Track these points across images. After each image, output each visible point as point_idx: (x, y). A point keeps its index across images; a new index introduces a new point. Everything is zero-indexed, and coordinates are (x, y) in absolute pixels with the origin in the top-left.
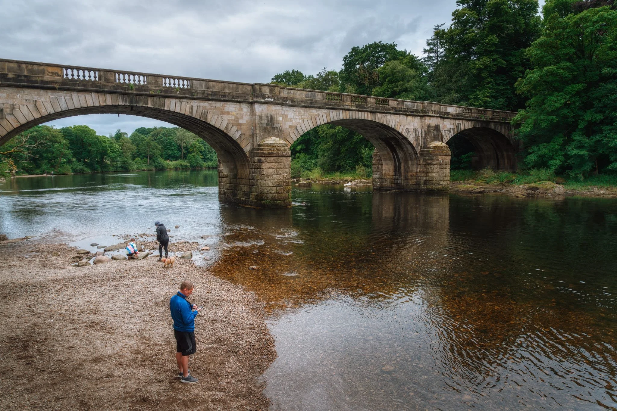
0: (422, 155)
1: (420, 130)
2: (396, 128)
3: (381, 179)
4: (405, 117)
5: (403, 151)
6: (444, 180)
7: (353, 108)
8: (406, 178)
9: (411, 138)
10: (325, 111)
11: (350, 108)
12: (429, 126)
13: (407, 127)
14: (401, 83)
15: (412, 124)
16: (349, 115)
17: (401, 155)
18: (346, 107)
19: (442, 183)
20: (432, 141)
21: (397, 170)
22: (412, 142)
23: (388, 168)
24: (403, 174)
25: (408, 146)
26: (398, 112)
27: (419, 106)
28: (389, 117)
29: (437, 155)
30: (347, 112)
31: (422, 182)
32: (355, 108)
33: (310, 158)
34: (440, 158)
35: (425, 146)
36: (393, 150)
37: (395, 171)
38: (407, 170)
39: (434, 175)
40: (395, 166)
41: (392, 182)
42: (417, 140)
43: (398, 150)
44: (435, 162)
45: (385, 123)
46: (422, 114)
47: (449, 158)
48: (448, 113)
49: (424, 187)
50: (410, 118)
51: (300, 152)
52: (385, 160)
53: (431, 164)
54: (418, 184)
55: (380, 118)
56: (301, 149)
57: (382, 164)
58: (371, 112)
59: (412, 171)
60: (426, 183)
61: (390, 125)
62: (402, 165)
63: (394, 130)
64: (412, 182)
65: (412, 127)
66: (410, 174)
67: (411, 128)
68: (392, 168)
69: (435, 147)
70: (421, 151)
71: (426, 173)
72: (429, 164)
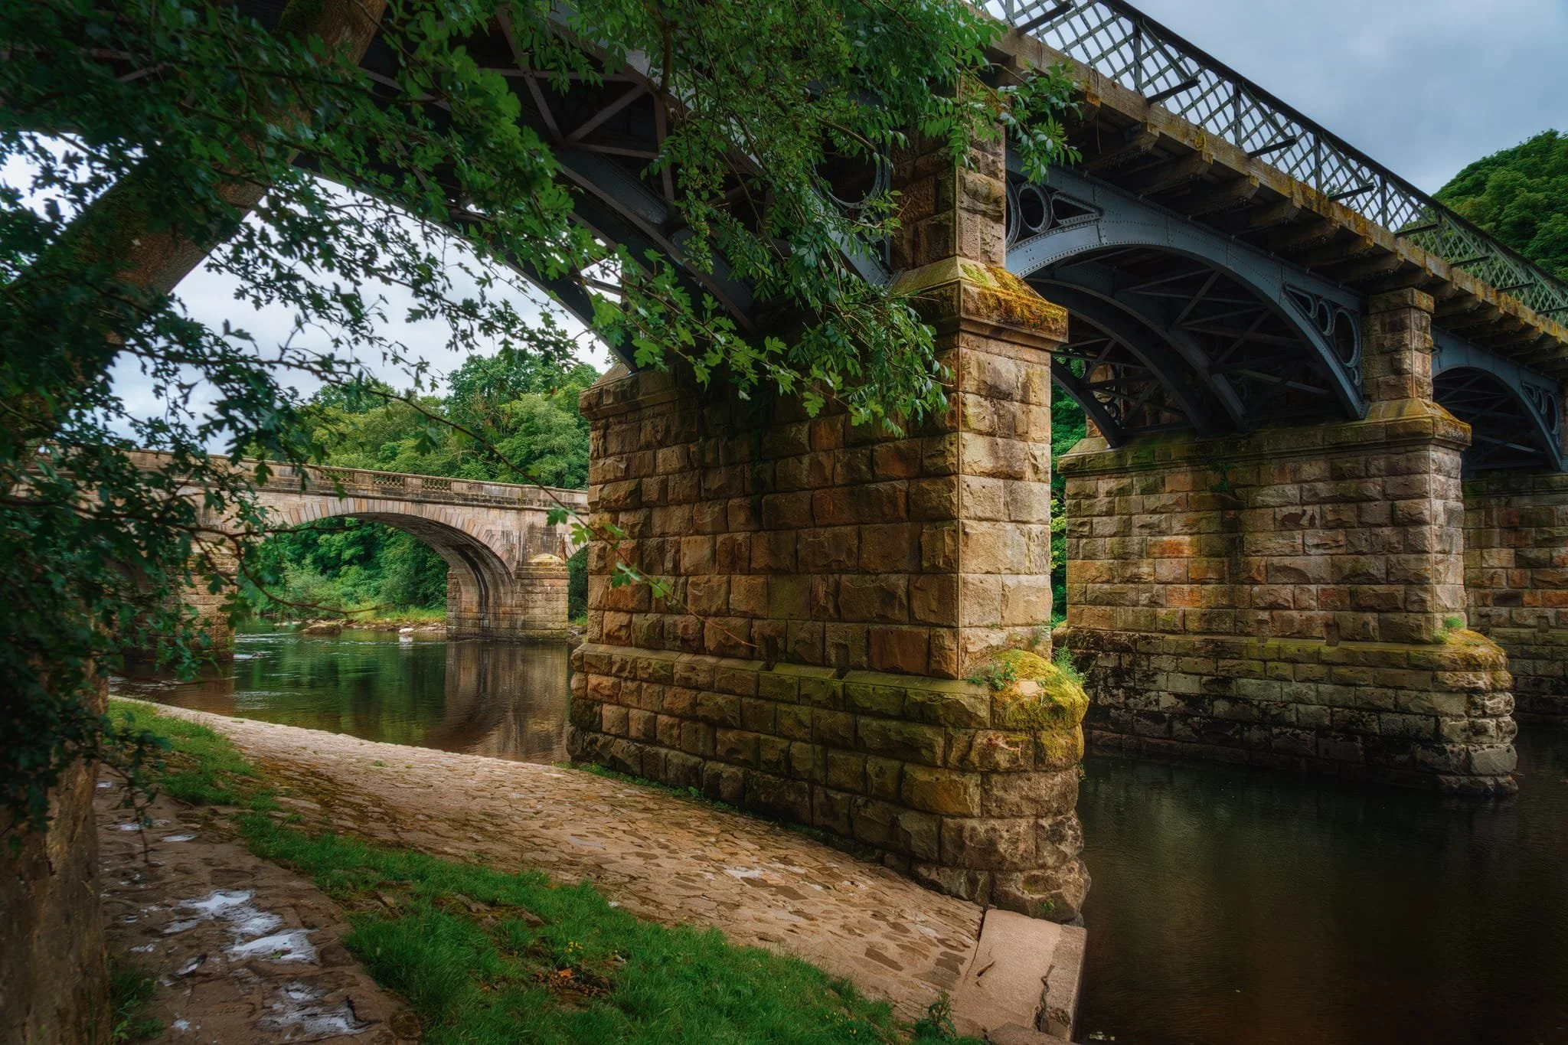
0: (519, 576)
1: (516, 533)
2: (465, 529)
3: (459, 619)
4: (485, 510)
5: (489, 568)
6: (554, 622)
7: (376, 494)
8: (496, 617)
9: (498, 547)
10: (319, 498)
11: (370, 494)
12: (532, 527)
13: (489, 527)
14: (543, 436)
15: (499, 522)
16: (365, 506)
17: (487, 577)
18: (361, 493)
19: (550, 625)
20: (538, 552)
21: (483, 602)
22: (499, 554)
23: (469, 597)
24: (491, 610)
25: (495, 560)
26: (467, 501)
27: (515, 491)
28: (450, 509)
29: (541, 578)
30: (364, 501)
31: (519, 623)
32: (379, 495)
33: (370, 577)
34: (546, 582)
35: (524, 563)
36: (475, 567)
37: (480, 604)
38: (498, 604)
39: (537, 611)
40: (481, 596)
41: (474, 625)
42: (510, 551)
43: (481, 567)
44: (538, 590)
45: (442, 520)
46: (519, 506)
47: (566, 582)
48: (577, 505)
49: (521, 634)
50: (494, 513)
51: (350, 563)
52: (465, 584)
53: (532, 592)
54: (513, 628)
55: (430, 512)
56: (353, 557)
57: (460, 591)
58: (413, 501)
59: (505, 605)
60: (524, 626)
61: (453, 525)
62: (491, 593)
63: (460, 531)
64: (505, 624)
65: (500, 528)
66: (502, 610)
67: (498, 529)
68: (476, 598)
69: (539, 564)
70: (518, 569)
71: (525, 607)
72: (529, 592)
